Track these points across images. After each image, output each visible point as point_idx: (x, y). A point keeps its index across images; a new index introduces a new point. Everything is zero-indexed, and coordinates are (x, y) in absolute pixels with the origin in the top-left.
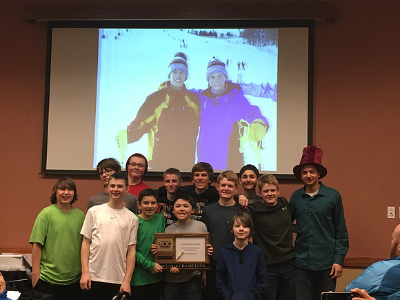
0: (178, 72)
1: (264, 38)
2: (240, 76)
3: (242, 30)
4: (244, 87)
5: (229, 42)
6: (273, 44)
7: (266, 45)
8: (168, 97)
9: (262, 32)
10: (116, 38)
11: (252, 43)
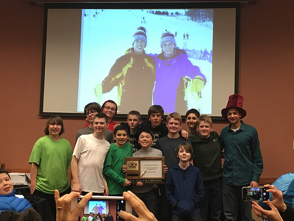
0: (140, 41)
1: (203, 16)
2: (185, 44)
3: (187, 10)
4: (188, 53)
5: (177, 19)
6: (210, 20)
7: (204, 21)
8: (132, 59)
9: (202, 11)
10: (94, 16)
11: (194, 19)
